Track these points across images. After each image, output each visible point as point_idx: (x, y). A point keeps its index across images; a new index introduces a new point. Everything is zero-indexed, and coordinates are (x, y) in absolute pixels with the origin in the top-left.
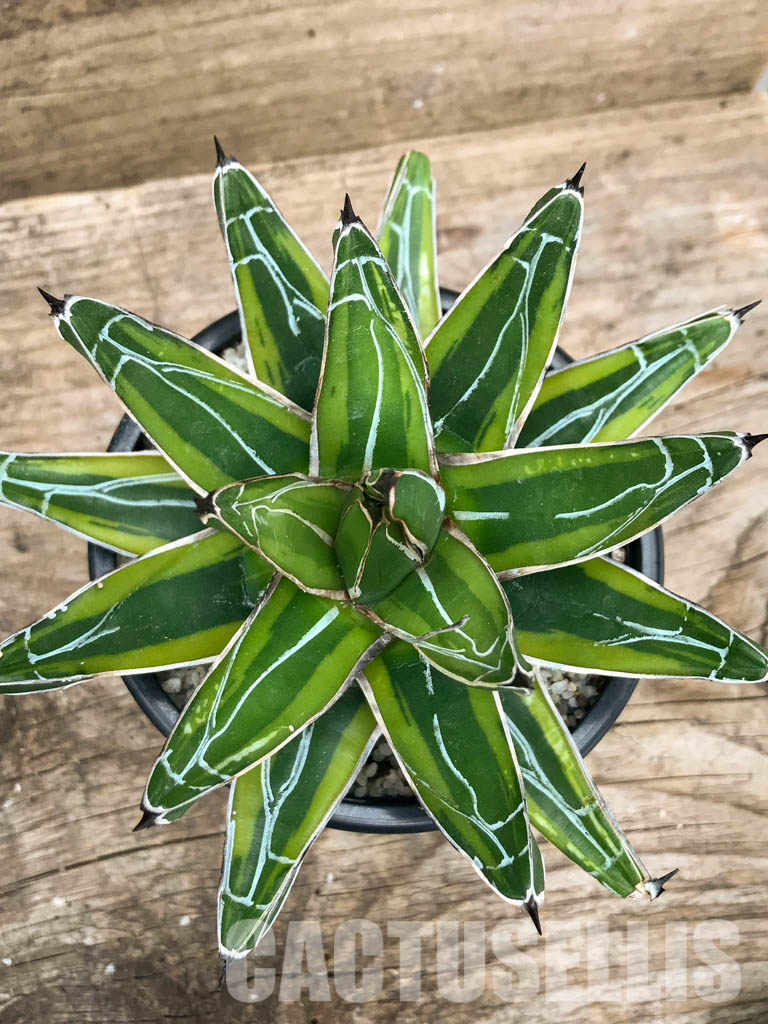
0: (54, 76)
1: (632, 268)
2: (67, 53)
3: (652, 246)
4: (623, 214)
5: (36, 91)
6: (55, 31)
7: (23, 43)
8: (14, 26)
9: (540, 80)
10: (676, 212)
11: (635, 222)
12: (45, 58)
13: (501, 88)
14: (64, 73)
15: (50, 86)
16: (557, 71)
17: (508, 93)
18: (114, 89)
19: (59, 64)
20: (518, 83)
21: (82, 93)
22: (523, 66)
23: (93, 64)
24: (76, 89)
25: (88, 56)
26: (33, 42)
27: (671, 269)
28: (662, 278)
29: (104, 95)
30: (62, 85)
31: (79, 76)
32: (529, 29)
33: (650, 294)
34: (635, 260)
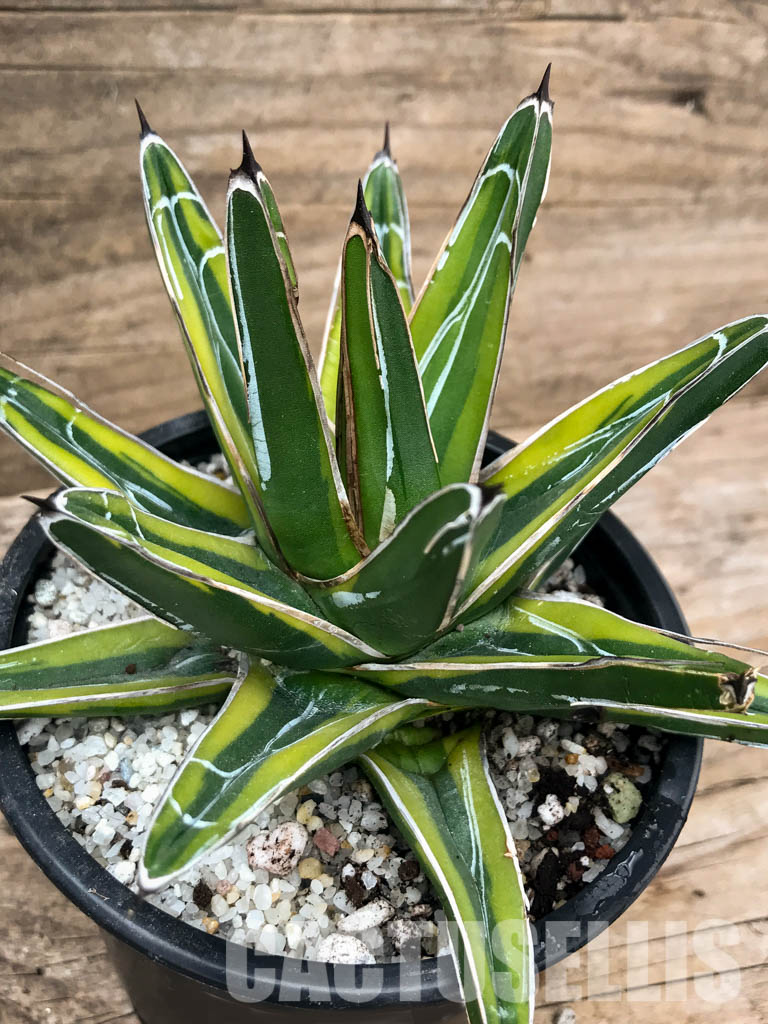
0: (95, 330)
1: (693, 538)
2: (109, 303)
3: (710, 519)
4: (675, 492)
5: (72, 348)
6: (100, 276)
7: (65, 288)
8: (60, 266)
9: (572, 369)
10: (729, 489)
11: (687, 498)
12: (86, 307)
13: (535, 377)
14: (104, 329)
15: (89, 343)
16: (589, 358)
17: (542, 383)
18: (153, 351)
19: (100, 315)
20: (550, 372)
21: (120, 355)
22: (556, 350)
23: (135, 319)
24: (115, 348)
25: (129, 309)
26: (77, 286)
27: (736, 538)
28: (728, 545)
29: (143, 358)
30: (101, 342)
31: (120, 333)
32: (560, 306)
33: (719, 561)
34: (695, 530)
